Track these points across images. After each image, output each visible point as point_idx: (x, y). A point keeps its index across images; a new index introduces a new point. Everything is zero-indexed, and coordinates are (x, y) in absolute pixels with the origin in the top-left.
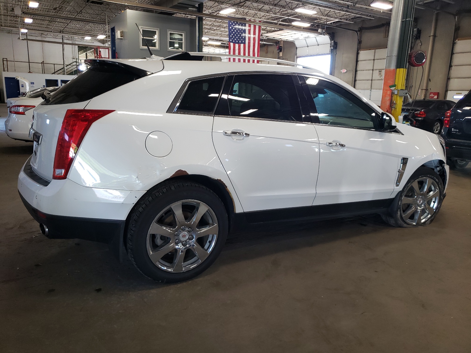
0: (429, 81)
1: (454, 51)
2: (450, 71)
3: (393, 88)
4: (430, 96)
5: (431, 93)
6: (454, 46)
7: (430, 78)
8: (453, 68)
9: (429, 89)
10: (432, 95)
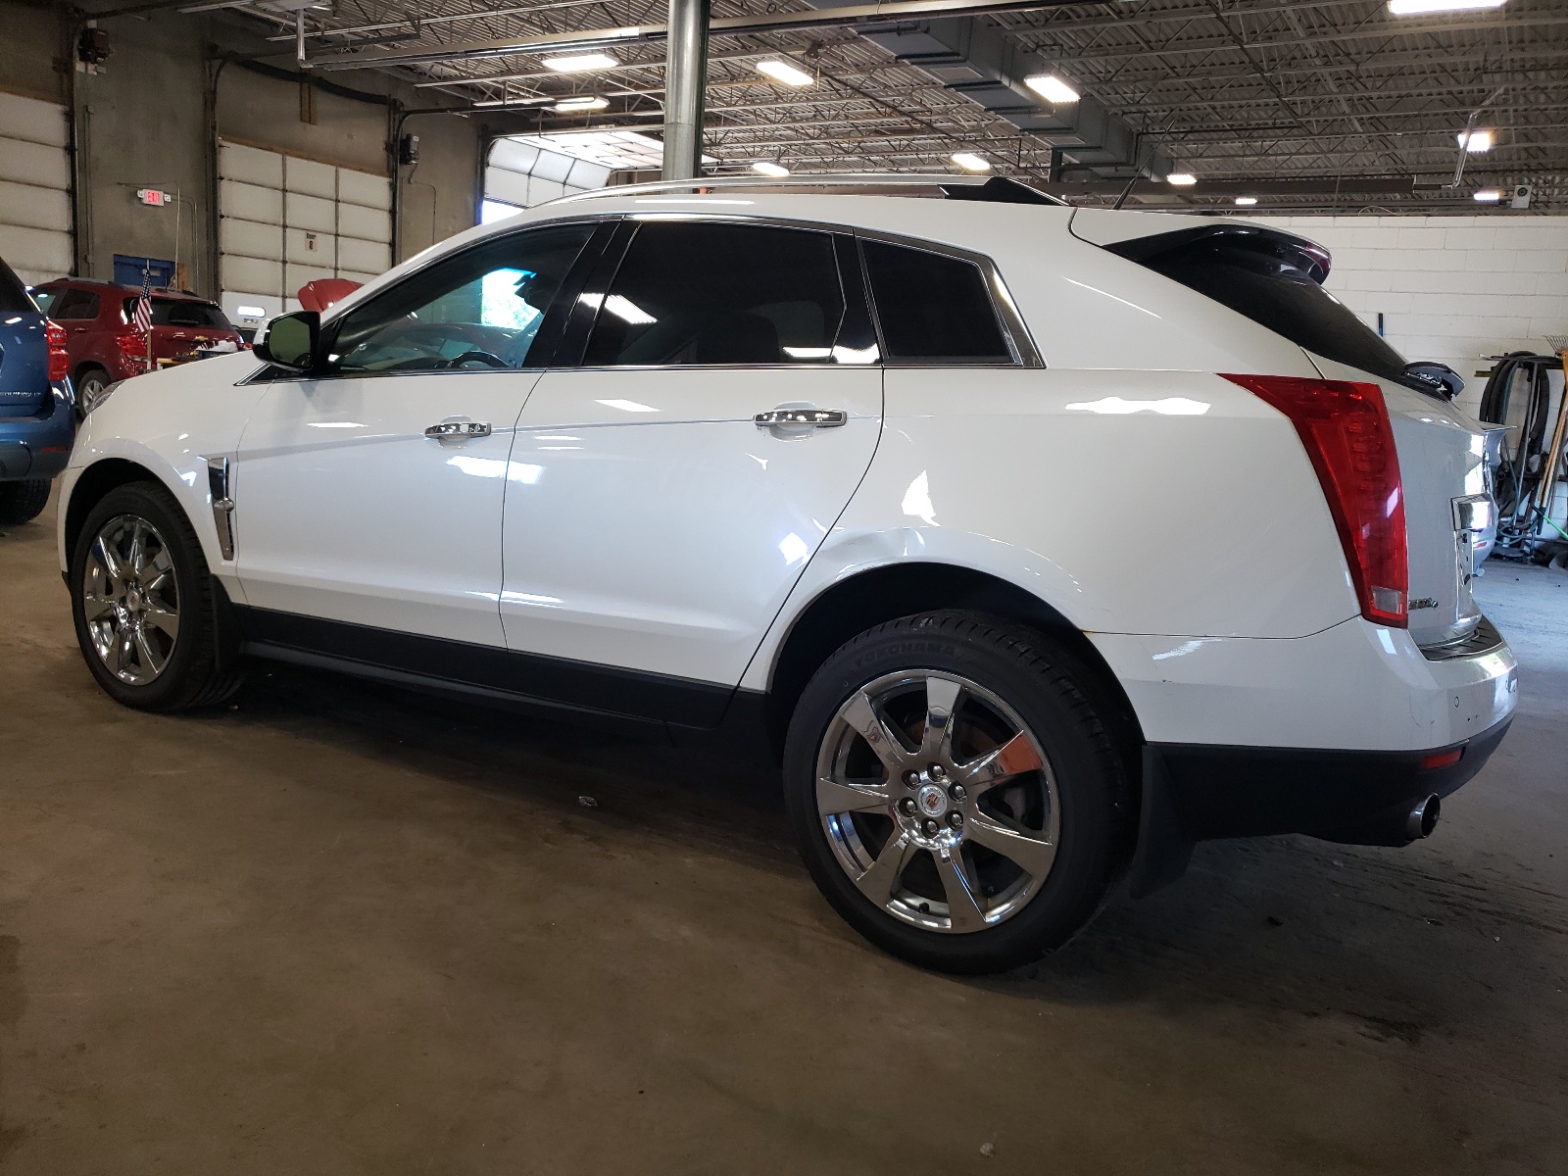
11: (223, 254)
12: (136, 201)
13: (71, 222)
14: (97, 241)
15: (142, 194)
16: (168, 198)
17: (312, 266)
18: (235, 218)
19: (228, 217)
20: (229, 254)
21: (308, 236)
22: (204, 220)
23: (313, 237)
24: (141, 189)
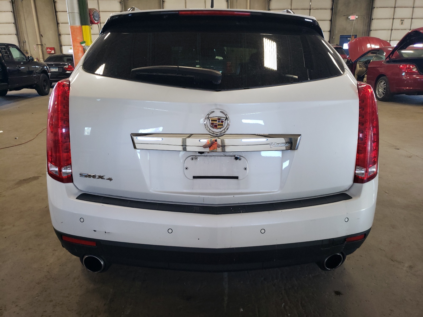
0: (42, 37)
1: (56, 9)
2: (59, 27)
3: (83, 45)
4: (47, 51)
5: (47, 48)
6: (56, 5)
7: (41, 33)
8: (60, 25)
9: (44, 45)
10: (49, 50)
11: (371, 30)
12: (348, 20)
13: (330, 29)
14: (336, 32)
15: (349, 17)
16: (357, 17)
17: (401, 30)
18: (377, 19)
19: (375, 19)
20: (373, 30)
21: (401, 20)
22: (367, 21)
23: (403, 20)
24: (350, 16)
